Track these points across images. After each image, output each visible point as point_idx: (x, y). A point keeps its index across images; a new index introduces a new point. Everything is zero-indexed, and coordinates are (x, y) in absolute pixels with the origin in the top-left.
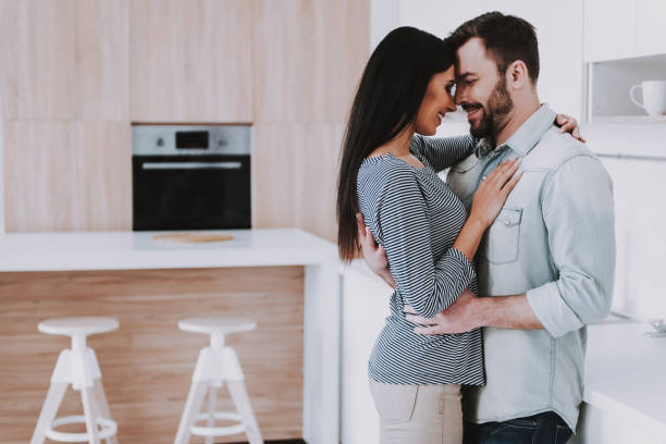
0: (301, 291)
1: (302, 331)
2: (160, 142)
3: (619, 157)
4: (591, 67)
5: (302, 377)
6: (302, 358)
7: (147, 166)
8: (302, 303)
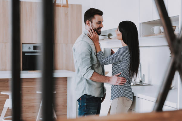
0: (66, 85)
1: (67, 95)
2: (29, 48)
3: (147, 47)
4: (141, 24)
5: (67, 106)
6: (67, 101)
7: (26, 54)
8: (66, 87)
